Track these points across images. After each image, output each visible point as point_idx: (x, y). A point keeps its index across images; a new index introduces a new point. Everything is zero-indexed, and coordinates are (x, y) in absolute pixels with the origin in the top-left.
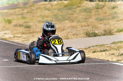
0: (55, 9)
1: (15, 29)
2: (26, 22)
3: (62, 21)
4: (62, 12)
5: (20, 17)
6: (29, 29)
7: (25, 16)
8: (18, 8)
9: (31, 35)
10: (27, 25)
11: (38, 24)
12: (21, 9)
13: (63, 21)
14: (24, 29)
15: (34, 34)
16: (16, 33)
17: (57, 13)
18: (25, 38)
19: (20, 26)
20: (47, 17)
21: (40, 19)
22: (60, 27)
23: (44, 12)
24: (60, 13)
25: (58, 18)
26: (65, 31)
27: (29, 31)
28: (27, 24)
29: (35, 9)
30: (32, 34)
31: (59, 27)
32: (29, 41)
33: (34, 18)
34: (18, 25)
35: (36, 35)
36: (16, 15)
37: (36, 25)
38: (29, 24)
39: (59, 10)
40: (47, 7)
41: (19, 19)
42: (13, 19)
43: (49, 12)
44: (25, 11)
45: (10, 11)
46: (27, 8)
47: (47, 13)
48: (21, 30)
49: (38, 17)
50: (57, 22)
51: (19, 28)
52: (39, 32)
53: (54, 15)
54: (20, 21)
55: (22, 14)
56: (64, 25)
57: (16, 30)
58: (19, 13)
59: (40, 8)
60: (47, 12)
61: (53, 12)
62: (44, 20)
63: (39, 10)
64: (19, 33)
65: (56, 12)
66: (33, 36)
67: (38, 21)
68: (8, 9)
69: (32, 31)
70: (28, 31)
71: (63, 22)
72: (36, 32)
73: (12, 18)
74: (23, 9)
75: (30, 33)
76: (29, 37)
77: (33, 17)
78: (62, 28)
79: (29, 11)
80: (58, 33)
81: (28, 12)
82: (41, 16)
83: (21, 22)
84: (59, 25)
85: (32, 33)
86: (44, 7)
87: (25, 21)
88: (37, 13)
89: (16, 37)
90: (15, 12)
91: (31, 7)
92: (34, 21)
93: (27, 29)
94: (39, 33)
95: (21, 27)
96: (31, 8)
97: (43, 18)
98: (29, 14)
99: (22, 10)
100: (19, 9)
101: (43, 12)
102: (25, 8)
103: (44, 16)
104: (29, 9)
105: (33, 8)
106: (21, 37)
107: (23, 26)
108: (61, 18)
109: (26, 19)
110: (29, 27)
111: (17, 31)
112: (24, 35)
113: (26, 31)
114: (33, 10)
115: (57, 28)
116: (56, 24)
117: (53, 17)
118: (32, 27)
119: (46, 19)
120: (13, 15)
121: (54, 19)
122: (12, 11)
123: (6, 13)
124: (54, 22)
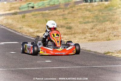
0: (96, 10)
2: (67, 23)
3: (103, 22)
4: (102, 13)
5: (61, 18)
6: (70, 30)
7: (66, 17)
8: (59, 9)
10: (68, 26)
11: (79, 25)
12: (62, 10)
14: (65, 30)
15: (75, 35)
17: (98, 15)
19: (62, 27)
20: (88, 18)
21: (81, 20)
22: (101, 29)
23: (85, 13)
24: (100, 14)
25: (99, 19)
26: (106, 33)
28: (68, 24)
29: (76, 10)
30: (73, 35)
31: (100, 28)
33: (75, 19)
34: (60, 26)
35: (77, 36)
36: (57, 16)
37: (77, 26)
38: (71, 25)
39: (100, 11)
40: (88, 9)
43: (90, 13)
44: (66, 12)
45: (51, 11)
46: (69, 9)
47: (88, 14)
48: (62, 31)
49: (79, 18)
50: (98, 23)
52: (80, 33)
54: (61, 21)
55: (63, 15)
56: (105, 26)
58: (60, 14)
59: (80, 9)
60: (88, 13)
61: (94, 13)
62: (85, 21)
63: (80, 11)
65: (96, 13)
66: (75, 37)
67: (79, 22)
68: (49, 10)
69: (73, 32)
70: (70, 32)
72: (77, 33)
74: (65, 10)
75: (71, 34)
76: (71, 38)
77: (75, 18)
78: (103, 29)
79: (70, 12)
80: (100, 34)
81: (69, 13)
82: (82, 17)
84: (100, 27)
85: (73, 34)
86: (85, 8)
87: (67, 22)
88: (78, 14)
90: (56, 12)
91: (72, 8)
92: (75, 22)
93: (69, 30)
94: (80, 34)
97: (83, 19)
98: (70, 15)
99: (64, 11)
100: (60, 10)
101: (84, 13)
102: (66, 9)
103: (85, 17)
104: (70, 10)
105: (74, 9)
107: (64, 27)
108: (102, 19)
109: (67, 20)
110: (70, 28)
112: (66, 36)
113: (67, 32)
114: (74, 11)
115: (98, 29)
116: (97, 25)
117: (94, 18)
118: (73, 28)
119: (87, 20)
120: (54, 16)
121: (95, 20)
122: (53, 12)
123: (48, 14)
124: (95, 23)
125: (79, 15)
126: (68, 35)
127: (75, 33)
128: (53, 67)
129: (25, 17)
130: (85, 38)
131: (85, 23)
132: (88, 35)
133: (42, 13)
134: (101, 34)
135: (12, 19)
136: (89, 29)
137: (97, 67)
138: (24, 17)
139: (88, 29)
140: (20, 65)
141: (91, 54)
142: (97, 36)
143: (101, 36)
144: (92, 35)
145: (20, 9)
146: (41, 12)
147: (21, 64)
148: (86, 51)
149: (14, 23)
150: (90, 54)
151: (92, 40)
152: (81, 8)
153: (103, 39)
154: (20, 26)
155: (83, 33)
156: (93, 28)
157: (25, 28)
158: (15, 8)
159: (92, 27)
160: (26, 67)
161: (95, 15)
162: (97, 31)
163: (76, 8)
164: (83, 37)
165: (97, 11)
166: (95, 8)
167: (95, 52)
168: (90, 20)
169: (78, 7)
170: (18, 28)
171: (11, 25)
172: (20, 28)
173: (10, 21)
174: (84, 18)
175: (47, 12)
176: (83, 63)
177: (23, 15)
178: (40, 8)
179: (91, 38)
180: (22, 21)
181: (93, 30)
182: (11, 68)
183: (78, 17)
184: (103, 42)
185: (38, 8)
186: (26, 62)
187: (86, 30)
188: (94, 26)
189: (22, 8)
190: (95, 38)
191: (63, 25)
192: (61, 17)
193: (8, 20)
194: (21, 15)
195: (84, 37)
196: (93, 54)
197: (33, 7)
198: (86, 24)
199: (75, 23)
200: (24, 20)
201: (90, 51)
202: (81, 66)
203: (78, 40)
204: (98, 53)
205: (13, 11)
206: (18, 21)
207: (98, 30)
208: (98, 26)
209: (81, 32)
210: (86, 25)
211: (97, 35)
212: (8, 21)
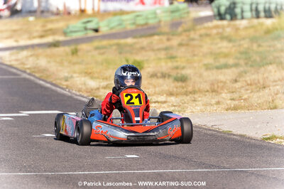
0: (244, 39)
1: (151, 84)
2: (177, 68)
3: (260, 66)
4: (259, 46)
5: (162, 55)
6: (184, 85)
7: (175, 54)
8: (158, 34)
9: (188, 98)
10: (179, 75)
11: (205, 74)
12: (164, 38)
13: (263, 66)
14: (172, 85)
15: (196, 96)
16: (155, 93)
17: (248, 48)
18: (174, 106)
19: (164, 76)
20: (226, 56)
21: (210, 60)
22: (256, 81)
23: (220, 45)
24: (255, 47)
25: (252, 59)
26: (267, 91)
27: (185, 89)
28: (179, 71)
29: (196, 37)
30: (191, 95)
31: (254, 80)
32: (185, 111)
33: (196, 58)
34: (159, 75)
35: (200, 99)
36: (153, 50)
37: (201, 76)
38: (185, 72)
39: (253, 40)
40: (226, 34)
41: (160, 59)
42: (147, 60)
43: (230, 45)
44: (175, 41)
45: (141, 40)
46: (180, 35)
47: (227, 48)
48: (165, 85)
49: (205, 55)
50: (249, 68)
51: (161, 81)
52: (208, 91)
53: (241, 53)
54: (163, 64)
55: (166, 49)
56: (265, 76)
57: (155, 87)
58: (161, 46)
59: (207, 35)
60: (225, 44)
61: (240, 46)
62: (217, 64)
63: (208, 40)
64: (161, 94)
65: (245, 44)
66: (195, 101)
67: (205, 65)
68: (135, 37)
69: (190, 89)
70: (183, 88)
71: (263, 69)
72: (200, 91)
73: (146, 58)
74: (171, 37)
75: (186, 94)
76: (185, 103)
77: (194, 55)
78: (261, 82)
79: (184, 42)
80: (253, 94)
81: (181, 45)
82: (211, 53)
83: (165, 66)
84: (253, 77)
85: (190, 93)
86: (218, 34)
87: (175, 64)
88: (201, 46)
89: (155, 102)
90: (151, 43)
91: (187, 33)
92: (195, 65)
93: (179, 84)
94: (207, 93)
95: (166, 79)
96: (188, 36)
97: (215, 59)
98: (183, 49)
99: (168, 40)
100: (161, 37)
101: (217, 44)
102: (173, 35)
103: (219, 54)
104: (184, 38)
105: (192, 35)
106: (165, 102)
107: (169, 76)
108: (258, 59)
109: (177, 61)
110: (183, 79)
111: (157, 89)
112: (173, 99)
113: (177, 88)
114: (193, 39)
115: (249, 82)
116: (246, 73)
117: (239, 55)
118: (191, 79)
119: (222, 61)
120: (146, 51)
121: (242, 62)
122: (144, 42)
123: (131, 46)
124: (242, 69)
125: (205, 49)
126: (177, 95)
127: (194, 92)
128: (144, 169)
129: (79, 53)
130: (218, 103)
131: (218, 68)
132: (225, 95)
133: (118, 45)
134: (256, 95)
135: (47, 56)
136: (228, 82)
137: (246, 172)
138: (75, 52)
139: (225, 83)
140: (66, 164)
141: (233, 140)
142: (245, 100)
143: (256, 98)
144: (235, 95)
145: (65, 34)
146: (115, 41)
147: (67, 161)
148: (221, 132)
149: (53, 67)
150: (229, 139)
151: (235, 108)
152: (209, 32)
153: (260, 107)
154: (66, 74)
155: (212, 92)
156: (238, 79)
157: (78, 79)
158: (53, 32)
159: (234, 78)
160: (80, 168)
161: (242, 49)
162: (247, 87)
163: (198, 33)
164: (213, 101)
165: (247, 40)
166: (242, 33)
167: (241, 136)
168: (231, 61)
169: (203, 32)
170: (61, 79)
171: (45, 70)
172: (66, 80)
173: (43, 62)
174: (216, 55)
175: (130, 40)
176: (213, 160)
177: (73, 47)
178: (114, 31)
179: (233, 104)
180: (70, 62)
181: (237, 85)
182: (45, 171)
183: (201, 54)
184: (260, 112)
185: (110, 32)
186: (80, 157)
187: (220, 85)
188: (240, 75)
189: (72, 32)
190: (243, 104)
191: (167, 72)
192: (163, 52)
193: (38, 59)
194: (67, 49)
195: (217, 100)
196: (236, 141)
197: (96, 31)
198: (220, 71)
199: (195, 68)
200: (75, 59)
201: (229, 133)
202: (210, 168)
203: (203, 107)
204: (249, 138)
205: (50, 39)
206: (61, 63)
207: (248, 85)
208: (248, 74)
209: (208, 88)
210: (221, 73)
211: (246, 96)
212: (38, 62)
